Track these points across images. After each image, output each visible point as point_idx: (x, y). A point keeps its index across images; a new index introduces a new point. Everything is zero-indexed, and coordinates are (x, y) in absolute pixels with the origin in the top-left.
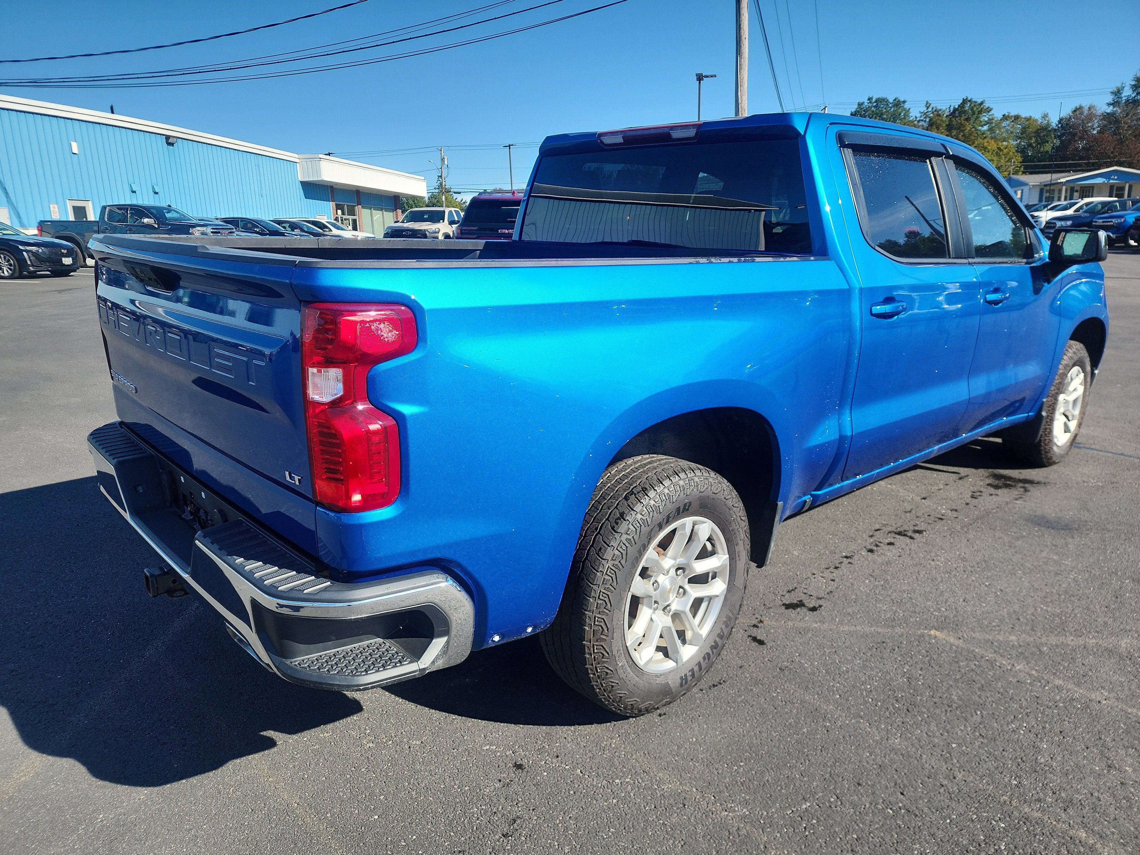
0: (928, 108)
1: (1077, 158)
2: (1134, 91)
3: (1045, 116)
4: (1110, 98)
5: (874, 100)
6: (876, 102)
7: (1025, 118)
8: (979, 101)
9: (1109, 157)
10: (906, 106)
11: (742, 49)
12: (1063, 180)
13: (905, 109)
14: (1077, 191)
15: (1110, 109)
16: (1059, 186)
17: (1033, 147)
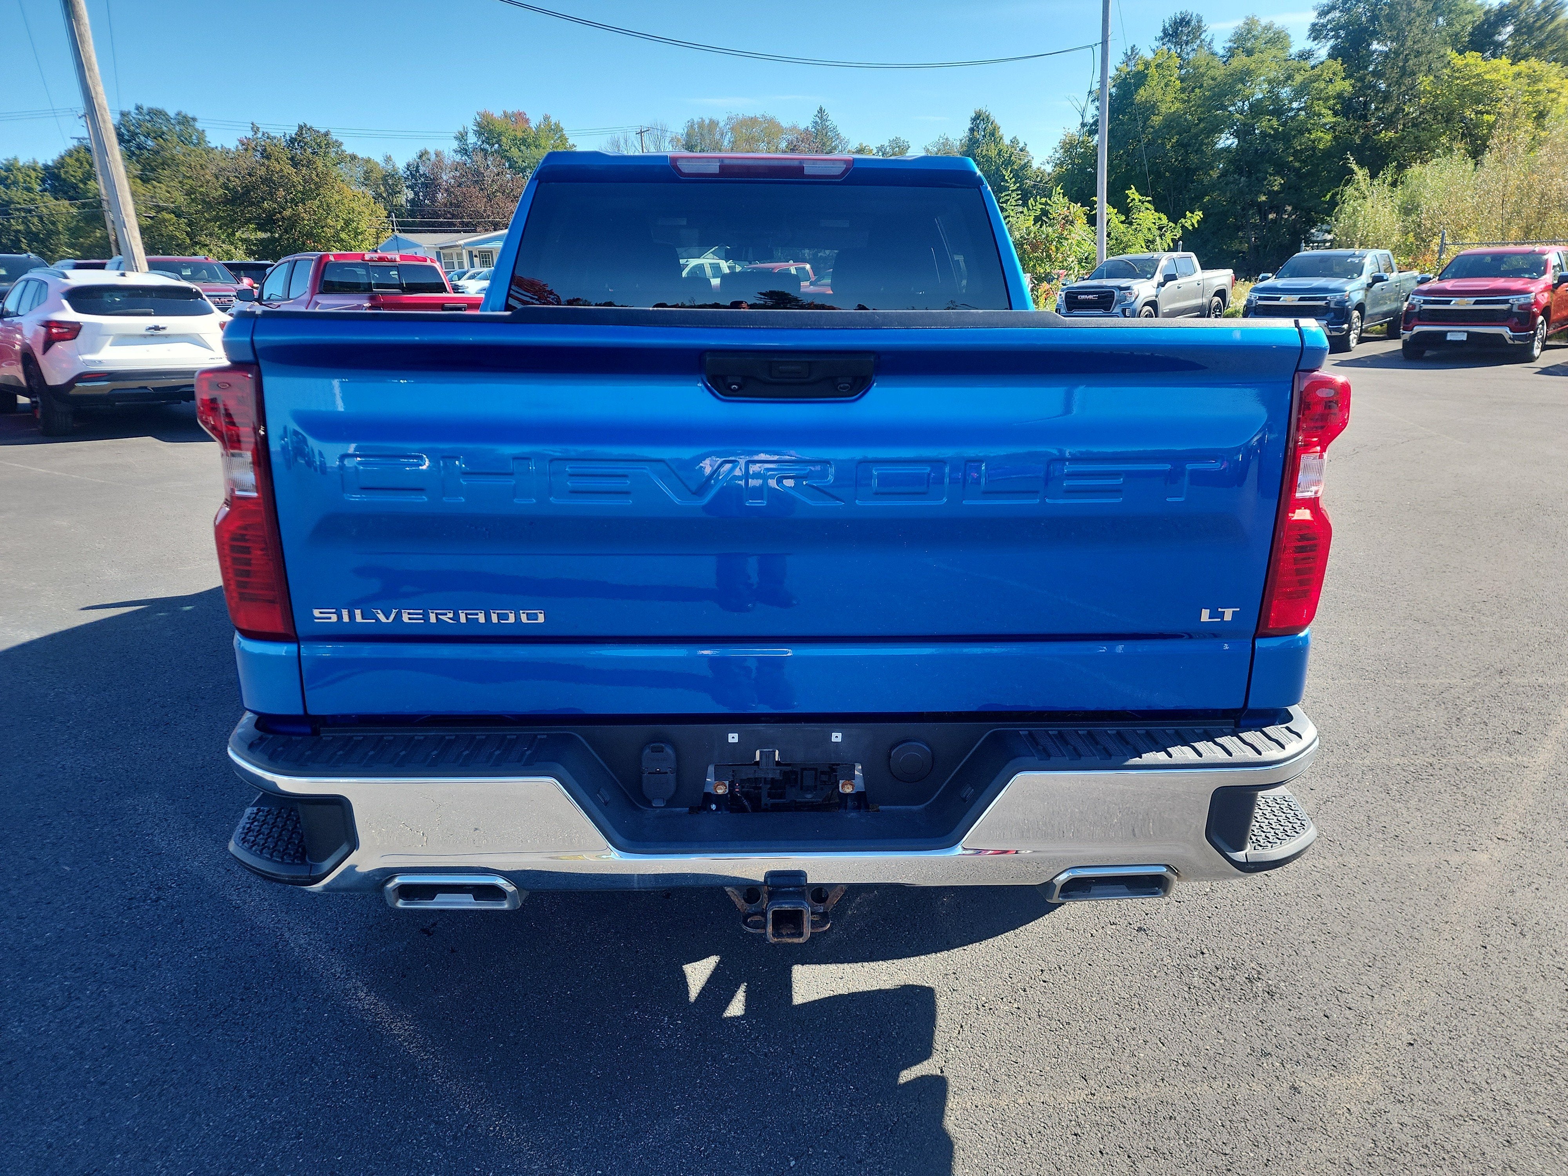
0: (256, 133)
1: (449, 216)
2: (479, 138)
3: (388, 159)
4: (455, 145)
5: (145, 111)
6: (149, 114)
7: (362, 159)
8: (323, 131)
9: (482, 217)
10: (199, 125)
11: (78, 9)
12: (461, 242)
13: (197, 130)
14: (476, 256)
15: (458, 158)
16: (458, 250)
17: (383, 198)
